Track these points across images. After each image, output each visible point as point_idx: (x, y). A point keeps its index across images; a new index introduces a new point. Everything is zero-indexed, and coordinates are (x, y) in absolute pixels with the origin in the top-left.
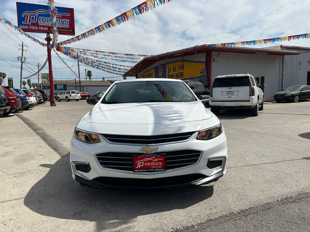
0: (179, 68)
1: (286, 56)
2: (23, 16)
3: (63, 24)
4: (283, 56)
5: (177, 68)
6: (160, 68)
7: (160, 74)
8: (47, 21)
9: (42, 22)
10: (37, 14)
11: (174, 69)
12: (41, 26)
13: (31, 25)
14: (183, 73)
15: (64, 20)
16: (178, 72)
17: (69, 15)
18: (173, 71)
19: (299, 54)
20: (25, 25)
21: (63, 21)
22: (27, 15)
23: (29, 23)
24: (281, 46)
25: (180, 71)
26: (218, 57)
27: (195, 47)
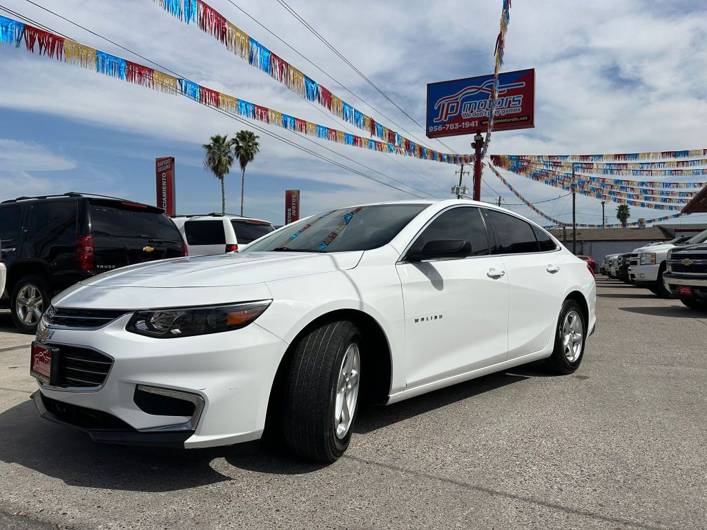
2: (436, 108)
3: (509, 107)
8: (478, 109)
9: (468, 112)
10: (460, 98)
12: (466, 120)
13: (449, 122)
15: (512, 99)
17: (523, 84)
20: (438, 124)
21: (510, 101)
22: (444, 104)
23: (446, 118)
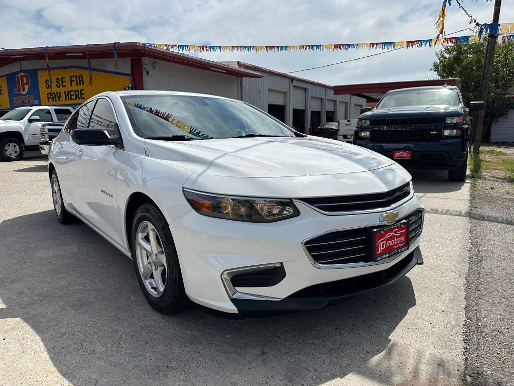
0: (71, 81)
1: (244, 79)
4: (242, 79)
5: (67, 79)
6: (22, 77)
7: (24, 90)
11: (61, 83)
14: (83, 92)
16: (68, 88)
18: (58, 87)
19: (262, 77)
24: (238, 62)
25: (75, 87)
26: (154, 68)
27: (114, 44)
